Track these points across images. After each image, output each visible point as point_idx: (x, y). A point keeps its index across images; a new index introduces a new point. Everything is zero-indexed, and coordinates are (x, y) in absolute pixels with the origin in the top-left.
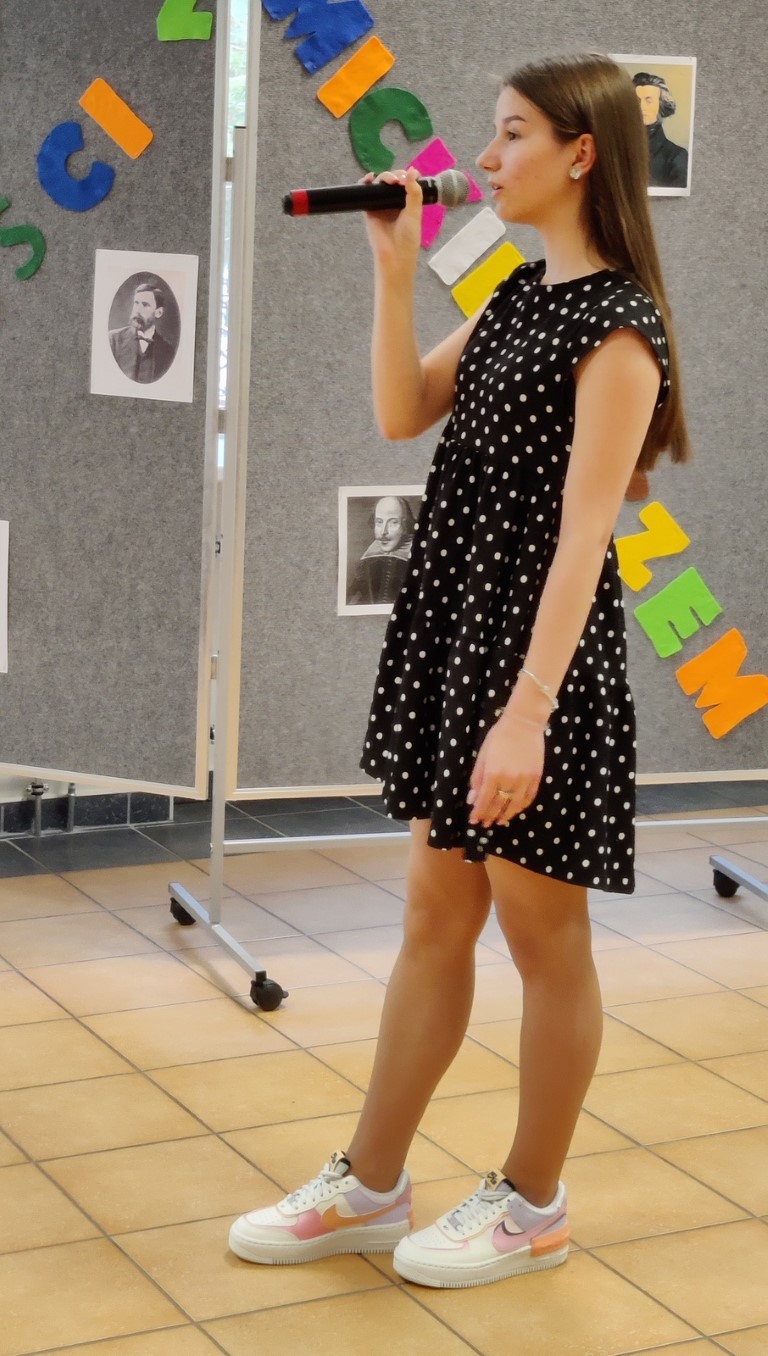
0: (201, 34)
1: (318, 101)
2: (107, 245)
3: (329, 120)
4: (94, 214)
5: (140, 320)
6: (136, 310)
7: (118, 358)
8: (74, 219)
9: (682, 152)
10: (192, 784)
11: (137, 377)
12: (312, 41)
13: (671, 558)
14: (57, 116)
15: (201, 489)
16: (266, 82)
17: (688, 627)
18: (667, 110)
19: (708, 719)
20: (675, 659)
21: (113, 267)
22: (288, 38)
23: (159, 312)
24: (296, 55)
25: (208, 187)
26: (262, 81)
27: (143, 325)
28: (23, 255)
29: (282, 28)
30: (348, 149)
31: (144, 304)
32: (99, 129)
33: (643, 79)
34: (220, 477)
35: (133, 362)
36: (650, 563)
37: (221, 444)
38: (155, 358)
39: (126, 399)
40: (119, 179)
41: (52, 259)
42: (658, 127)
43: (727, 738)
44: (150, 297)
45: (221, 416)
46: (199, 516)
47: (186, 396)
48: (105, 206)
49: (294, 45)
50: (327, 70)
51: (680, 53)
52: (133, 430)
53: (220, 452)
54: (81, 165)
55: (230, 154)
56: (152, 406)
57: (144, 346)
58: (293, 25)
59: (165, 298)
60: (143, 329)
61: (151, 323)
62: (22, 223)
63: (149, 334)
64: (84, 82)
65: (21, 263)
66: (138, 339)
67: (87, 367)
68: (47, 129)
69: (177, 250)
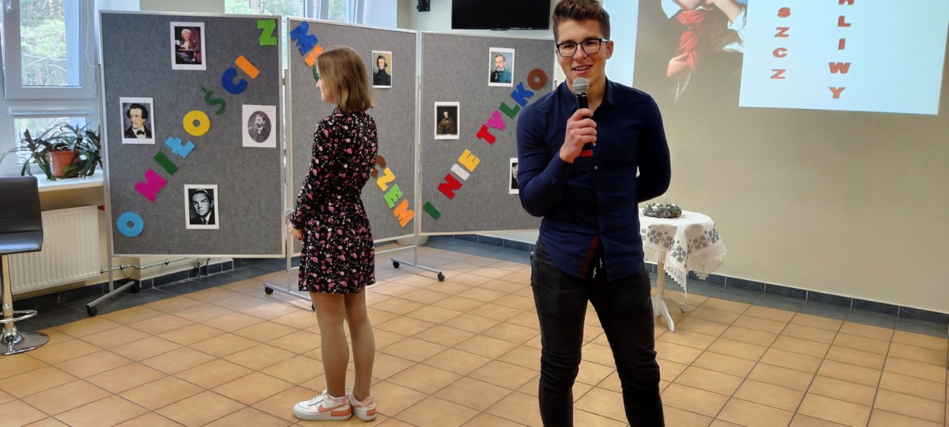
0: (273, 43)
1: (305, 63)
2: (246, 103)
3: (308, 68)
4: (241, 94)
5: (258, 125)
6: (256, 122)
7: (251, 136)
8: (235, 96)
9: (389, 76)
10: (281, 253)
11: (258, 141)
12: (303, 45)
13: (391, 182)
14: (227, 67)
15: (280, 172)
16: (293, 58)
17: (396, 199)
18: (386, 65)
19: (401, 223)
20: (394, 208)
21: (248, 110)
22: (297, 45)
23: (264, 122)
24: (299, 49)
25: (278, 86)
26: (292, 57)
27: (259, 126)
28: (218, 107)
29: (296, 42)
30: (313, 75)
31: (259, 120)
32: (242, 70)
33: (380, 57)
34: (285, 166)
35: (256, 137)
36: (387, 184)
37: (285, 159)
38: (264, 135)
39: (254, 148)
40: (249, 84)
41: (228, 108)
42: (384, 70)
43: (405, 226)
44: (261, 118)
45: (285, 150)
46: (280, 179)
47: (274, 145)
48: (244, 92)
49: (298, 47)
50: (307, 54)
51: (388, 50)
52: (257, 156)
53: (285, 161)
54: (236, 81)
55: (283, 77)
56: (263, 149)
57: (260, 132)
58: (299, 41)
59: (266, 118)
60: (259, 127)
61: (261, 126)
62: (217, 98)
63: (261, 129)
64: (236, 57)
65: (217, 109)
66: (257, 130)
67: (241, 138)
68: (224, 70)
69: (269, 104)
